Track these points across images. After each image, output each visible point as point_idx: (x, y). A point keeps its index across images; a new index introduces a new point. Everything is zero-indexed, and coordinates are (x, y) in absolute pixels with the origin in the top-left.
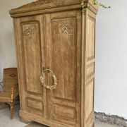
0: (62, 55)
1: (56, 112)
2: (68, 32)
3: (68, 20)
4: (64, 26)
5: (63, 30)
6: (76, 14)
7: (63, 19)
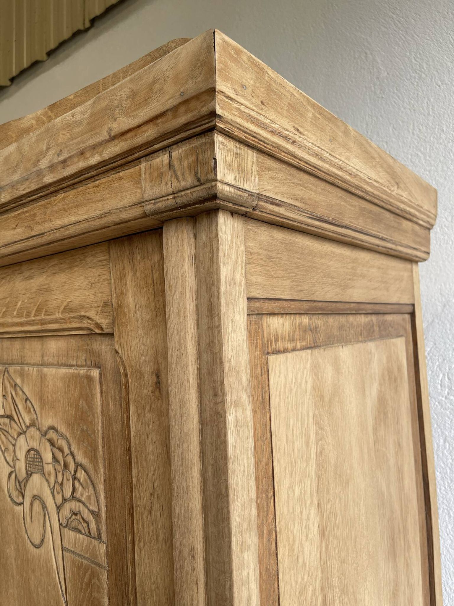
2: (59, 508)
3: (53, 365)
4: (28, 427)
5: (24, 475)
6: (114, 301)
7: (17, 344)
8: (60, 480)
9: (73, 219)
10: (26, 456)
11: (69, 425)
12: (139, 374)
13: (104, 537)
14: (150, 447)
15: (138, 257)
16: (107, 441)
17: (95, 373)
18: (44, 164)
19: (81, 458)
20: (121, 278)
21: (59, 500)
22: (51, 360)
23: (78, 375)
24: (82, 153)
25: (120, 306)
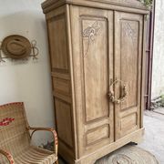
1: (122, 127)
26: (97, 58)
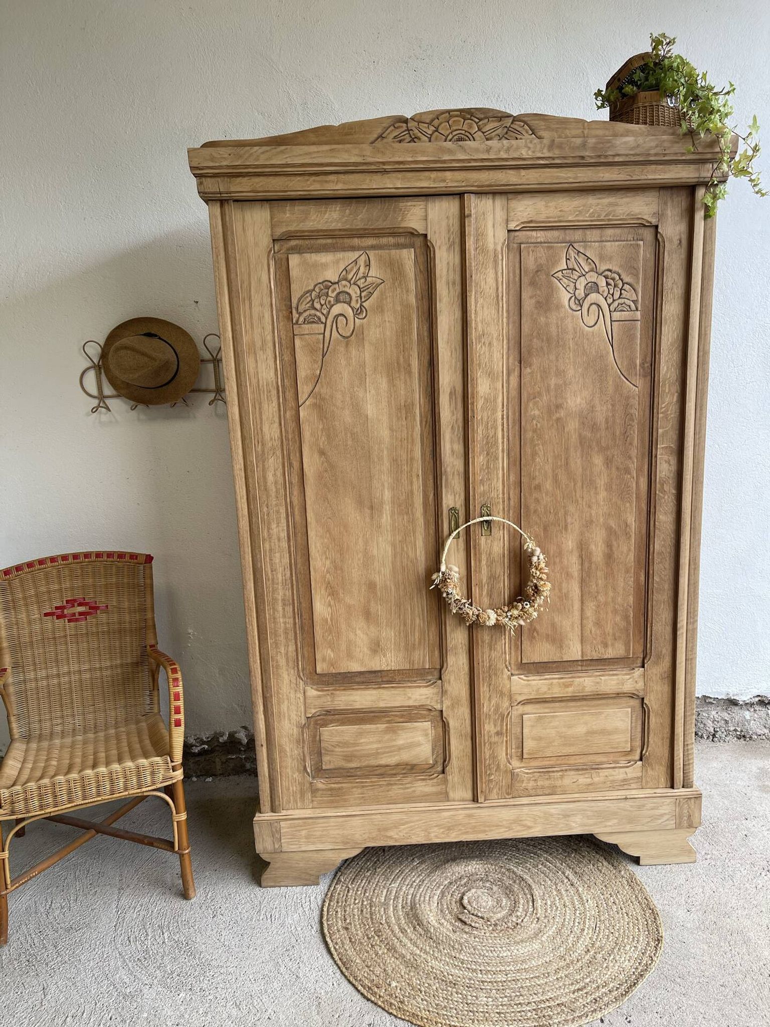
0: (572, 426)
1: (529, 745)
2: (609, 306)
3: (609, 241)
4: (587, 273)
5: (583, 295)
6: (660, 212)
7: (580, 232)
8: (611, 292)
9: (660, 177)
10: (585, 287)
11: (621, 266)
12: (671, 241)
13: (639, 309)
14: (674, 267)
15: (675, 196)
16: (645, 271)
17: (641, 243)
18: (652, 152)
19: (627, 279)
20: (666, 203)
21: (610, 301)
22: (609, 239)
23: (631, 245)
24: (676, 154)
25: (663, 214)
26: (370, 410)
